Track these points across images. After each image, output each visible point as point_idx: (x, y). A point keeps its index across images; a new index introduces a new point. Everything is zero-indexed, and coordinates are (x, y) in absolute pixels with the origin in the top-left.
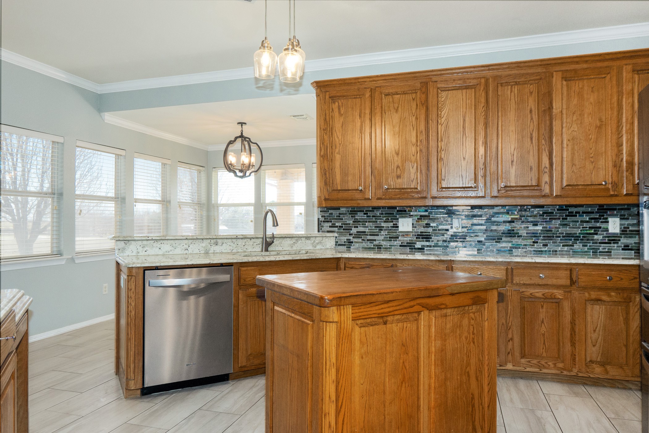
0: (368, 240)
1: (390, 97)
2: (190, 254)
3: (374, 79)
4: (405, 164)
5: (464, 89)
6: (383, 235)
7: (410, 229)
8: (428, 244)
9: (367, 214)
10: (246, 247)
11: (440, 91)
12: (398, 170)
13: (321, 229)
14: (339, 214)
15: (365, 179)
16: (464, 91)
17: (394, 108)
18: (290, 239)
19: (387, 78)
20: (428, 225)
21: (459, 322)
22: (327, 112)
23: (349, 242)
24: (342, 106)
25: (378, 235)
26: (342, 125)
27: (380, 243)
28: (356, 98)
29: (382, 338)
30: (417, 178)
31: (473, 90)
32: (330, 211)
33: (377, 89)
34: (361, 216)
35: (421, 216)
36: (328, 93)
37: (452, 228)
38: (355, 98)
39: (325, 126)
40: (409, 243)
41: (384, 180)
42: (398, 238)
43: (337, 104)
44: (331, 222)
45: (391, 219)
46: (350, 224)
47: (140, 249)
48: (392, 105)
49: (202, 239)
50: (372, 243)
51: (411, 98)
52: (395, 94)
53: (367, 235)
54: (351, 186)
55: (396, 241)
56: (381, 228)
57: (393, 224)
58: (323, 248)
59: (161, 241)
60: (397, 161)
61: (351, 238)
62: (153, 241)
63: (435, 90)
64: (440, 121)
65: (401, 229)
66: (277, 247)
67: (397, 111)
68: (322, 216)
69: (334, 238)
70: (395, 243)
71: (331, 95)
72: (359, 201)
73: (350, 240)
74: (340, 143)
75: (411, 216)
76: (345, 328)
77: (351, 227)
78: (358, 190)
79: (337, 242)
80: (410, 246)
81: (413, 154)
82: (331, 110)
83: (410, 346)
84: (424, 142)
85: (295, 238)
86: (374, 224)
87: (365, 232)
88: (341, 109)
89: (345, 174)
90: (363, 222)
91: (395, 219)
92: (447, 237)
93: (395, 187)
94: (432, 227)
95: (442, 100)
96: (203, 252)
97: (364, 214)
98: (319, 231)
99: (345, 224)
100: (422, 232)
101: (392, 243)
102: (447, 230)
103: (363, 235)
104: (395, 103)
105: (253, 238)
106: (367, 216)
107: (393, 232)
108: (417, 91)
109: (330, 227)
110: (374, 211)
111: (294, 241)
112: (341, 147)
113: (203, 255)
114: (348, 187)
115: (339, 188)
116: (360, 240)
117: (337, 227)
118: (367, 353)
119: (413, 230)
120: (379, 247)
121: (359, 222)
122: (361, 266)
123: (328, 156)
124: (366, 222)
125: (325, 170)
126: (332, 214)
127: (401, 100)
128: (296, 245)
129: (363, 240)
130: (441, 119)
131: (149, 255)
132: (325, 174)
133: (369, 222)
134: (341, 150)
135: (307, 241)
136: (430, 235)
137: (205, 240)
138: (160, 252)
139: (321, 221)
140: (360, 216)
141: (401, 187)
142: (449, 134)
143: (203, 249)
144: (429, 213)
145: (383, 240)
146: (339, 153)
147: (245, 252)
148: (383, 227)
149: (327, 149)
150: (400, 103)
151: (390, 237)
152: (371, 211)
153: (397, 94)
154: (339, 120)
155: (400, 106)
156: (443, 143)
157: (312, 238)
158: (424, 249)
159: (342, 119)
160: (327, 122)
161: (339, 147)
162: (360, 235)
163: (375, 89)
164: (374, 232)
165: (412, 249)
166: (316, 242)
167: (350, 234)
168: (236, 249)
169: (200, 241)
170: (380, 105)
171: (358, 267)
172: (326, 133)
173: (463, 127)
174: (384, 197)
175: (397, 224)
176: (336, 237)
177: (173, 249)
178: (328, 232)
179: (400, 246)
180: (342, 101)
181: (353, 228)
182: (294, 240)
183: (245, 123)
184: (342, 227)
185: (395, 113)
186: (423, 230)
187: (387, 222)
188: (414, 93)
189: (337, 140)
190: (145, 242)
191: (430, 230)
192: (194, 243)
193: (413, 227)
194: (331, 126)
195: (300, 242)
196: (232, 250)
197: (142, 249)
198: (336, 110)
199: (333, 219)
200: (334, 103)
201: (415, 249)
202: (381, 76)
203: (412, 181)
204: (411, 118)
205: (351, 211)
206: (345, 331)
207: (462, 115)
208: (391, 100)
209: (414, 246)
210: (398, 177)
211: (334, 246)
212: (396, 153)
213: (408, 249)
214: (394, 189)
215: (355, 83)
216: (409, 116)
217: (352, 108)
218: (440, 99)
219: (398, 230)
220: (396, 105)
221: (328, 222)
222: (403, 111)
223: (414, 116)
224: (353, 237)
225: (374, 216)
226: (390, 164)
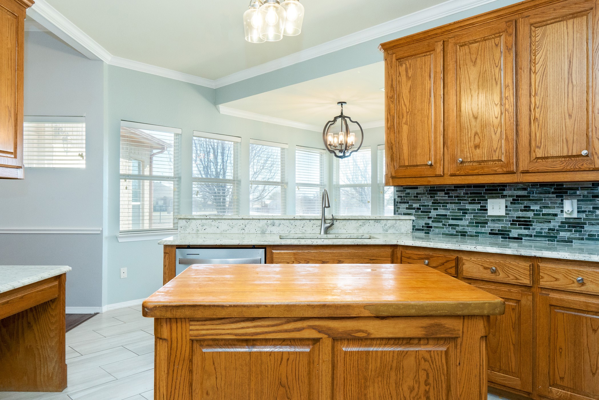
0: (450, 225)
1: (466, 47)
2: (247, 233)
3: (447, 28)
4: (485, 130)
5: (570, 18)
6: (468, 219)
7: (502, 212)
8: (526, 232)
9: (449, 193)
10: (304, 228)
11: (533, 28)
12: (477, 137)
13: (397, 211)
14: (417, 194)
15: (436, 151)
16: (570, 22)
17: (472, 61)
18: (356, 221)
19: (462, 25)
20: (527, 209)
21: (395, 362)
22: (394, 77)
23: (428, 227)
24: (410, 67)
25: (461, 219)
26: (410, 90)
27: (464, 229)
28: (426, 55)
29: (242, 370)
30: (501, 147)
31: (585, 17)
32: (408, 191)
33: (450, 40)
34: (442, 197)
35: (517, 196)
36: (394, 55)
37: (562, 211)
38: (424, 56)
39: (392, 94)
40: (502, 231)
41: (459, 152)
42: (487, 223)
43: (404, 66)
44: (408, 203)
45: (478, 200)
46: (428, 205)
47: (200, 227)
48: (468, 57)
49: (259, 219)
50: (455, 229)
51: (494, 44)
52: (472, 43)
53: (449, 219)
54: (419, 161)
55: (485, 227)
56: (465, 212)
57: (481, 206)
58: (397, 232)
59: (219, 220)
60: (475, 127)
61: (430, 222)
62: (212, 220)
63: (527, 29)
64: (533, 68)
65: (490, 212)
66: (340, 230)
67: (475, 63)
68: (398, 197)
69: (411, 222)
70: (483, 230)
71: (398, 57)
72: (429, 179)
73: (428, 224)
74: (408, 110)
75: (504, 197)
76: (179, 349)
77: (430, 209)
78: (427, 165)
79: (414, 226)
80: (504, 234)
81: (496, 116)
82: (398, 75)
83: (295, 388)
84: (512, 99)
85: (362, 221)
86: (457, 206)
87: (446, 215)
88: (409, 71)
89: (413, 147)
90: (444, 203)
91: (482, 200)
92: (555, 224)
93: (472, 160)
94: (533, 210)
95: (537, 40)
96: (260, 232)
97: (445, 194)
98: (395, 214)
99: (423, 206)
100: (519, 217)
101: (479, 229)
102: (556, 215)
103: (444, 219)
104: (473, 54)
105: (313, 220)
106: (449, 197)
107: (481, 216)
108: (501, 34)
109: (407, 208)
110: (457, 190)
111: (361, 224)
112: (408, 116)
113: (260, 235)
114: (416, 162)
115: (407, 164)
116: (440, 225)
117: (414, 209)
118: (216, 389)
119: (506, 214)
120: (463, 234)
121: (440, 203)
122: (419, 256)
123: (394, 128)
124: (448, 203)
125: (392, 143)
126: (409, 194)
127: (480, 49)
128: (362, 228)
129: (444, 225)
130: (535, 66)
131: (207, 233)
132: (392, 149)
133: (451, 203)
134: (408, 120)
135: (376, 224)
136: (530, 221)
137: (261, 221)
138: (218, 231)
139: (397, 202)
140: (440, 196)
141: (480, 159)
142: (547, 85)
143: (259, 229)
144: (529, 193)
145: (468, 226)
146: (406, 123)
147: (303, 233)
148: (468, 210)
149: (394, 119)
150: (479, 53)
151: (476, 223)
152: (453, 190)
153: (475, 42)
154: (407, 85)
155: (479, 57)
156: (537, 98)
157: (382, 221)
158: (521, 239)
159: (409, 83)
160: (393, 88)
161: (407, 116)
162: (440, 218)
163: (448, 41)
164: (457, 216)
165: (506, 238)
166: (388, 225)
167: (429, 218)
168: (294, 230)
169: (257, 221)
170: (454, 60)
171: (415, 257)
172: (393, 102)
173: (569, 73)
174: (458, 172)
175: (485, 206)
176: (413, 221)
177: (230, 228)
178: (405, 214)
179: (490, 234)
180: (410, 61)
181: (432, 211)
182: (360, 222)
183: (345, 103)
184: (420, 209)
185: (472, 67)
186: (520, 214)
187: (473, 203)
188: (498, 37)
189: (404, 108)
190: (204, 221)
191: (530, 214)
192: (250, 223)
193: (506, 210)
194: (398, 93)
195: (367, 225)
196: (290, 231)
197: (201, 227)
198: (403, 73)
199: (410, 200)
200: (401, 65)
201: (509, 238)
202: (455, 23)
203: (495, 151)
204: (493, 70)
205: (430, 190)
206: (179, 353)
207: (566, 56)
208: (467, 51)
209: (508, 235)
210: (477, 147)
211: (411, 230)
212: (474, 116)
213: (500, 239)
214: (471, 162)
215: (425, 38)
216: (491, 67)
217: (422, 68)
218: (533, 39)
219: (487, 213)
220: (474, 57)
221: (404, 203)
222: (482, 63)
223: (497, 67)
224: (433, 221)
225: (457, 197)
226: (467, 131)
